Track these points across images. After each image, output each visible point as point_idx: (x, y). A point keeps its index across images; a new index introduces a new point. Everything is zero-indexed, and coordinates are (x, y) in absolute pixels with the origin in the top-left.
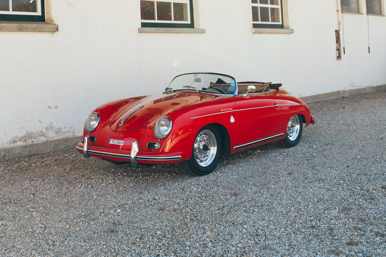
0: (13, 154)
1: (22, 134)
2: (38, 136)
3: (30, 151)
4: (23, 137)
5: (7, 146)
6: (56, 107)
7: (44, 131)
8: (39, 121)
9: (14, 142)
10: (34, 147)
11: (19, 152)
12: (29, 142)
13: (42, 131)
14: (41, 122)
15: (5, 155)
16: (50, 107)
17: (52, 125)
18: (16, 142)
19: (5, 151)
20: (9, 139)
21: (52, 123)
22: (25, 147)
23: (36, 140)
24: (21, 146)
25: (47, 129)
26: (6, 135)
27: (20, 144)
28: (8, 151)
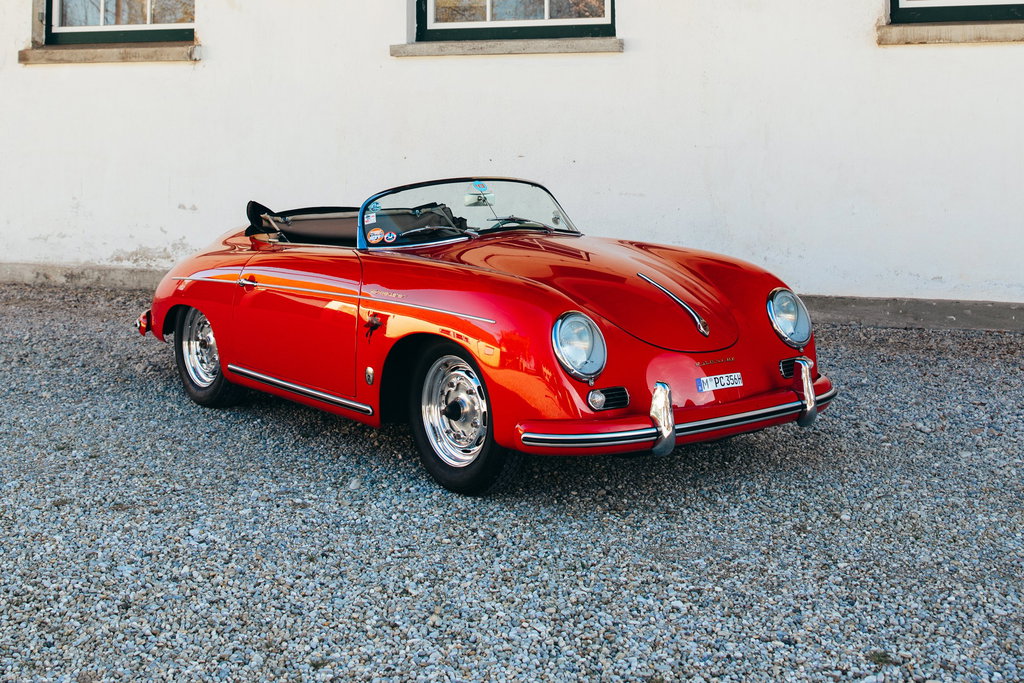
0: (113, 279)
1: (131, 248)
2: (159, 257)
3: (139, 282)
4: (132, 254)
5: (106, 263)
6: (194, 208)
7: (169, 249)
8: (162, 230)
9: (119, 259)
10: (147, 276)
11: (121, 278)
12: (143, 265)
13: (165, 250)
14: (165, 232)
15: (99, 278)
16: (182, 207)
17: (184, 241)
18: (121, 260)
19: (100, 270)
20: (111, 254)
21: (184, 237)
22: (132, 271)
23: (153, 264)
24: (126, 269)
25: (174, 246)
26: (105, 244)
27: (128, 264)
28: (105, 271)
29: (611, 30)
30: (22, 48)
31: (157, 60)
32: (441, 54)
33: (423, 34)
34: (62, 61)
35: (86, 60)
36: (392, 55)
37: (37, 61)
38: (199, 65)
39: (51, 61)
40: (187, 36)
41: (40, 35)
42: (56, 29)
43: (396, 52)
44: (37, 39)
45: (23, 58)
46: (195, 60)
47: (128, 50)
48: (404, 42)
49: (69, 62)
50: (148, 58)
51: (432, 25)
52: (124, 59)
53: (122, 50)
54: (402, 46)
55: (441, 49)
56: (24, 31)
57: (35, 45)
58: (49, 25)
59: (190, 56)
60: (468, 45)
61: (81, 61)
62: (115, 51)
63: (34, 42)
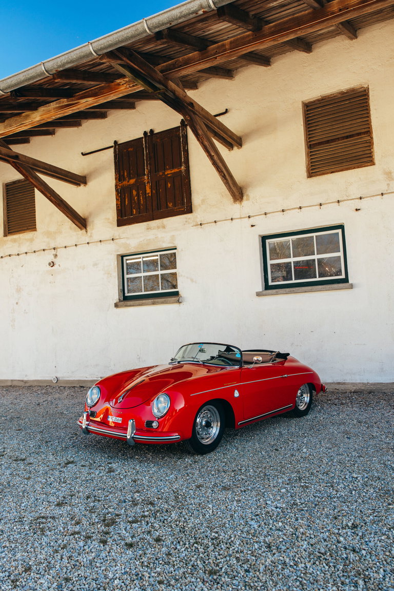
29: (346, 280)
30: (115, 302)
31: (166, 303)
32: (277, 294)
33: (267, 287)
34: (130, 306)
35: (139, 305)
36: (257, 296)
37: (121, 306)
38: (181, 304)
39: (127, 306)
40: (176, 294)
41: (121, 297)
42: (127, 294)
43: (258, 294)
44: (120, 298)
45: (116, 305)
46: (180, 302)
47: (155, 300)
48: (261, 290)
49: (133, 306)
50: (163, 303)
51: (270, 283)
52: (154, 304)
53: (152, 300)
54: (260, 292)
55: (277, 292)
56: (115, 296)
57: (120, 301)
58: (124, 293)
59: (178, 301)
60: (288, 290)
61: (137, 306)
62: (150, 301)
63: (119, 300)
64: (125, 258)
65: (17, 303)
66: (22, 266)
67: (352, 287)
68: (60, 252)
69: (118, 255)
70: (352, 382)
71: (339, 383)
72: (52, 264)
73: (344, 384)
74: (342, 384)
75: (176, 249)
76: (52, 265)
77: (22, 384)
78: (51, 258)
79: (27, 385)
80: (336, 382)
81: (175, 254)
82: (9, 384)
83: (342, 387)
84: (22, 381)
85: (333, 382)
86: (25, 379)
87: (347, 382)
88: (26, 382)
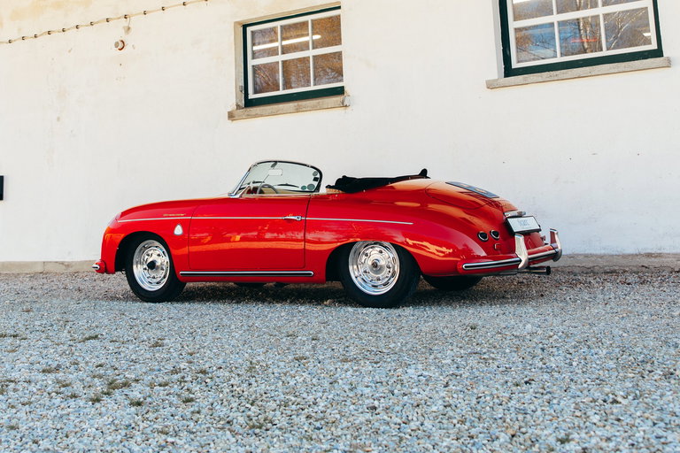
29: (658, 53)
30: (230, 110)
31: (320, 108)
32: (525, 83)
33: (509, 71)
34: (256, 116)
36: (488, 88)
37: (240, 118)
38: (349, 109)
39: (249, 116)
40: (340, 91)
41: (240, 101)
42: (251, 96)
43: (491, 86)
44: (239, 103)
45: (231, 116)
46: (346, 106)
47: (300, 104)
48: (495, 77)
49: (262, 116)
50: (314, 108)
51: (515, 65)
52: (298, 110)
53: (296, 106)
54: (494, 80)
55: (525, 79)
56: (231, 98)
58: (246, 94)
59: (343, 103)
60: (545, 75)
61: (269, 115)
62: (291, 105)
63: (238, 106)
64: (249, 29)
65: (58, 119)
66: (70, 51)
67: (669, 64)
68: (135, 22)
69: (236, 23)
70: (674, 251)
71: (649, 255)
72: (122, 45)
73: (659, 255)
74: (656, 257)
75: (339, 8)
76: (120, 46)
77: (61, 269)
78: (119, 34)
79: (71, 270)
80: (642, 252)
81: (338, 18)
82: (39, 269)
83: (655, 262)
84: (62, 263)
85: (637, 252)
86: (68, 259)
87: (665, 251)
88: (68, 265)
